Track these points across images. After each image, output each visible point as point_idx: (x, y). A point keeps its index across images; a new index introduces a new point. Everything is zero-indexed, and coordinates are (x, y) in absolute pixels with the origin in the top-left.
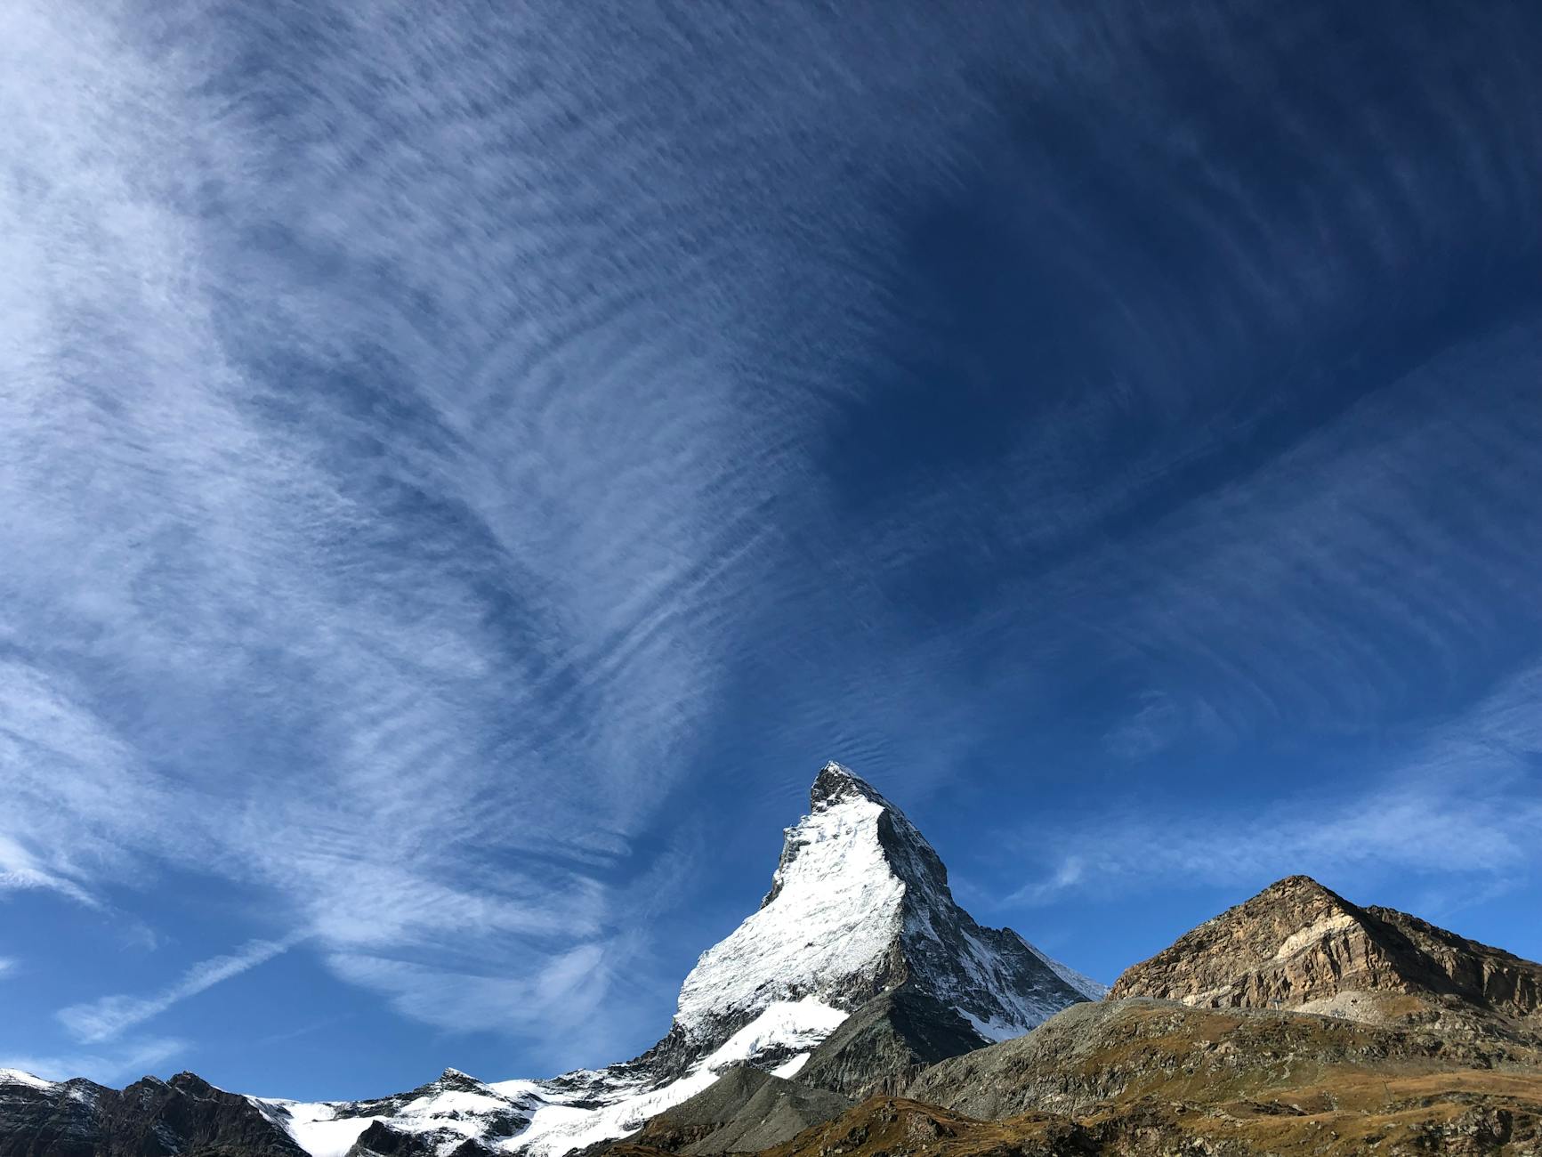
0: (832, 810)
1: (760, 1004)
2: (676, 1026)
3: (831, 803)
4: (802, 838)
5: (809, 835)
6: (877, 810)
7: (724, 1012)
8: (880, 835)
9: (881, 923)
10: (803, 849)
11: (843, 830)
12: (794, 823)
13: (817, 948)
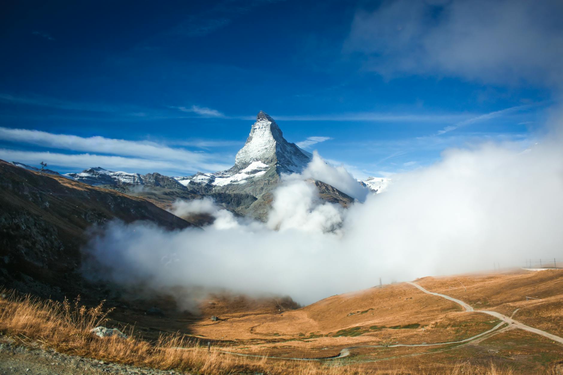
0: (261, 122)
1: (251, 162)
2: (236, 164)
3: (261, 120)
4: (255, 127)
5: (257, 127)
6: (270, 123)
7: (244, 163)
8: (271, 129)
9: (272, 149)
10: (256, 130)
11: (264, 127)
12: (253, 124)
13: (260, 152)
